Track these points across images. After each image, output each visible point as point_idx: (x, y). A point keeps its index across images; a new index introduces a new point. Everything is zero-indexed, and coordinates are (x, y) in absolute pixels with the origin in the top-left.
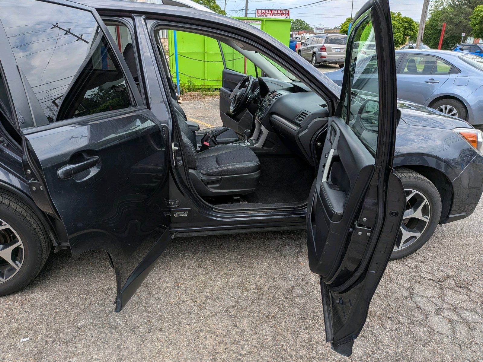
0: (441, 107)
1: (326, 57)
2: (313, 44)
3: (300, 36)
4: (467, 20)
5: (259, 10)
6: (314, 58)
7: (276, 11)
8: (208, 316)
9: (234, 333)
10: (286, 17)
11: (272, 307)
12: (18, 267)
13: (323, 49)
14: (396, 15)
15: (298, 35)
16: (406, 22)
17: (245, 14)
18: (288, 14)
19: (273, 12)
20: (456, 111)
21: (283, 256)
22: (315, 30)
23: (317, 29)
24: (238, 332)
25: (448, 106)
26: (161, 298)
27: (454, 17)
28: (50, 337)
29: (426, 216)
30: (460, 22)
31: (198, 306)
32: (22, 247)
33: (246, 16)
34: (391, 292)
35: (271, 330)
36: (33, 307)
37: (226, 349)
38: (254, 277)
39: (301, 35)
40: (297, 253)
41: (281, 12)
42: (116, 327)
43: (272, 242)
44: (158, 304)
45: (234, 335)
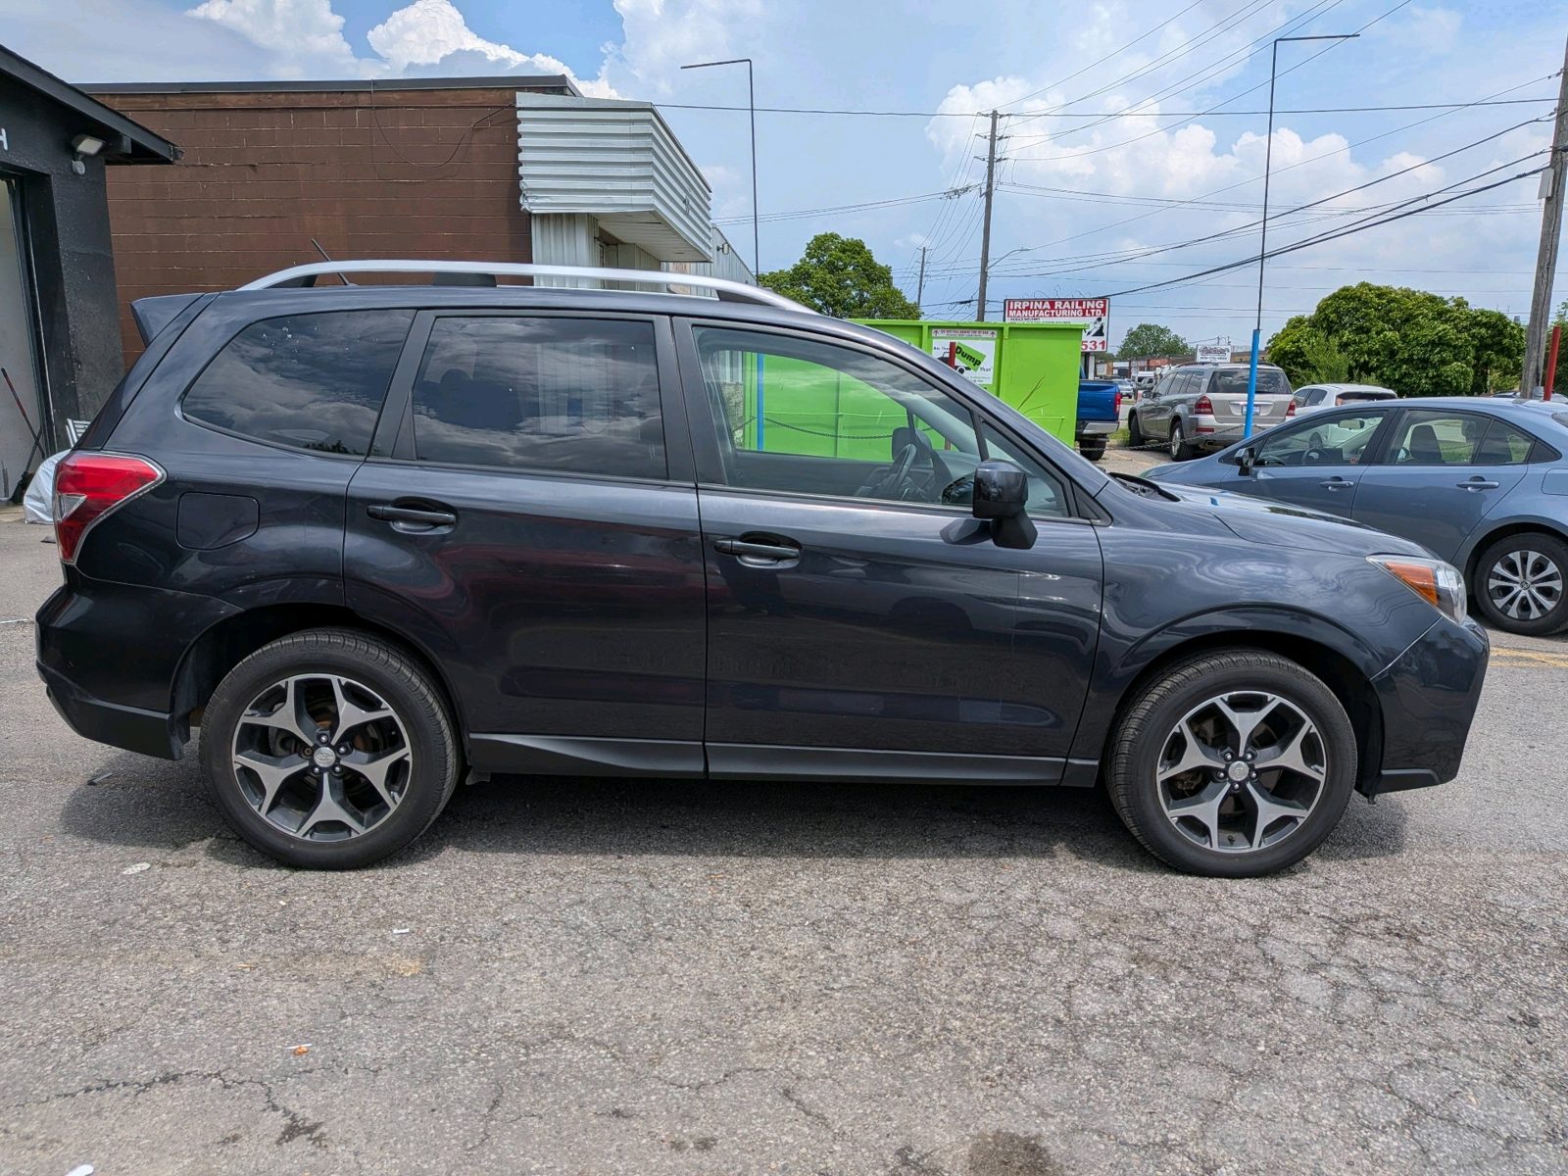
0: (1511, 555)
1: (1212, 430)
2: (1174, 393)
3: (1151, 374)
5: (1014, 300)
6: (1177, 433)
7: (1067, 303)
8: (772, 928)
9: (823, 957)
10: (1095, 318)
11: (916, 928)
12: (396, 803)
13: (1203, 406)
14: (1452, 304)
15: (1149, 370)
16: (1485, 325)
17: (976, 314)
18: (1103, 310)
19: (1058, 305)
20: (1554, 566)
21: (964, 852)
22: (1199, 355)
23: (1207, 351)
24: (831, 957)
25: (1530, 553)
26: (676, 894)
28: (449, 932)
29: (1316, 766)
31: (751, 913)
32: (409, 759)
33: (981, 318)
34: (1210, 927)
35: (904, 960)
36: (413, 889)
37: (799, 978)
38: (887, 881)
39: (1155, 369)
40: (1001, 848)
41: (1081, 304)
42: (579, 927)
43: (944, 826)
44: (667, 902)
45: (822, 960)
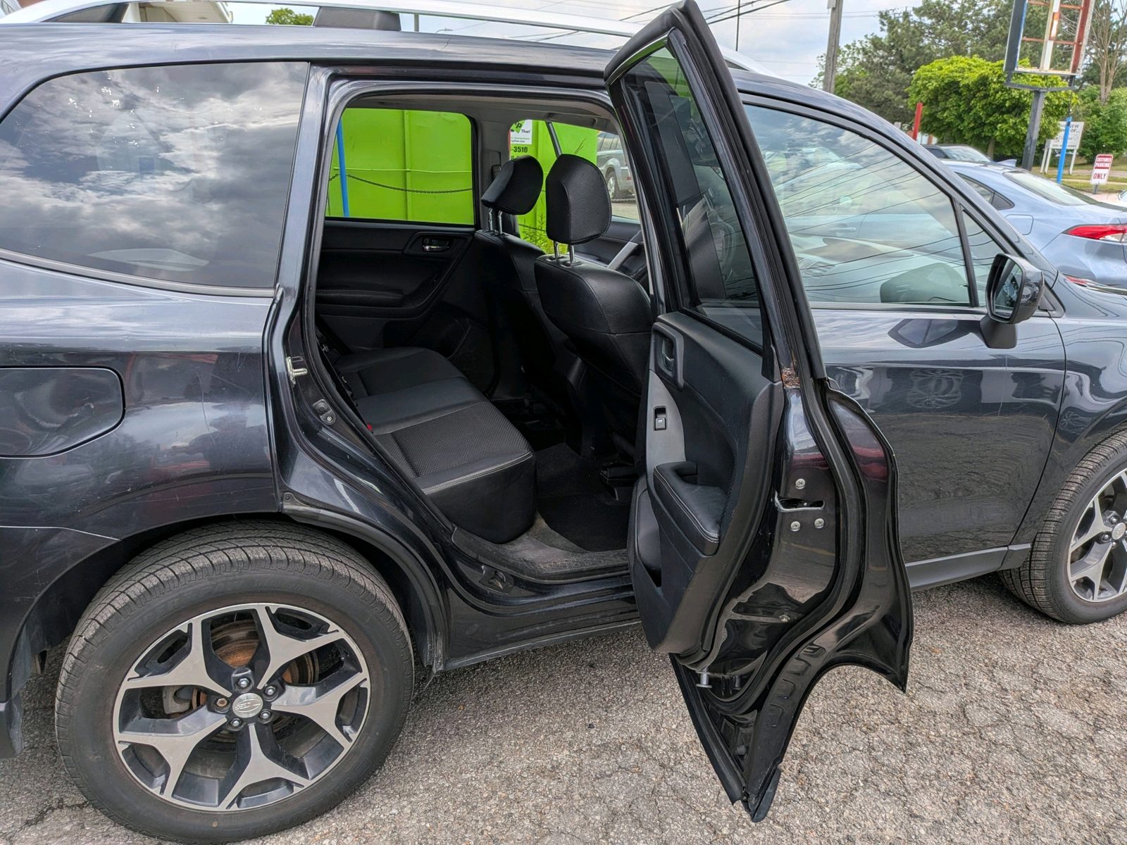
4: (900, 97)
12: (349, 739)
27: (873, 89)
30: (887, 100)
32: (367, 685)
